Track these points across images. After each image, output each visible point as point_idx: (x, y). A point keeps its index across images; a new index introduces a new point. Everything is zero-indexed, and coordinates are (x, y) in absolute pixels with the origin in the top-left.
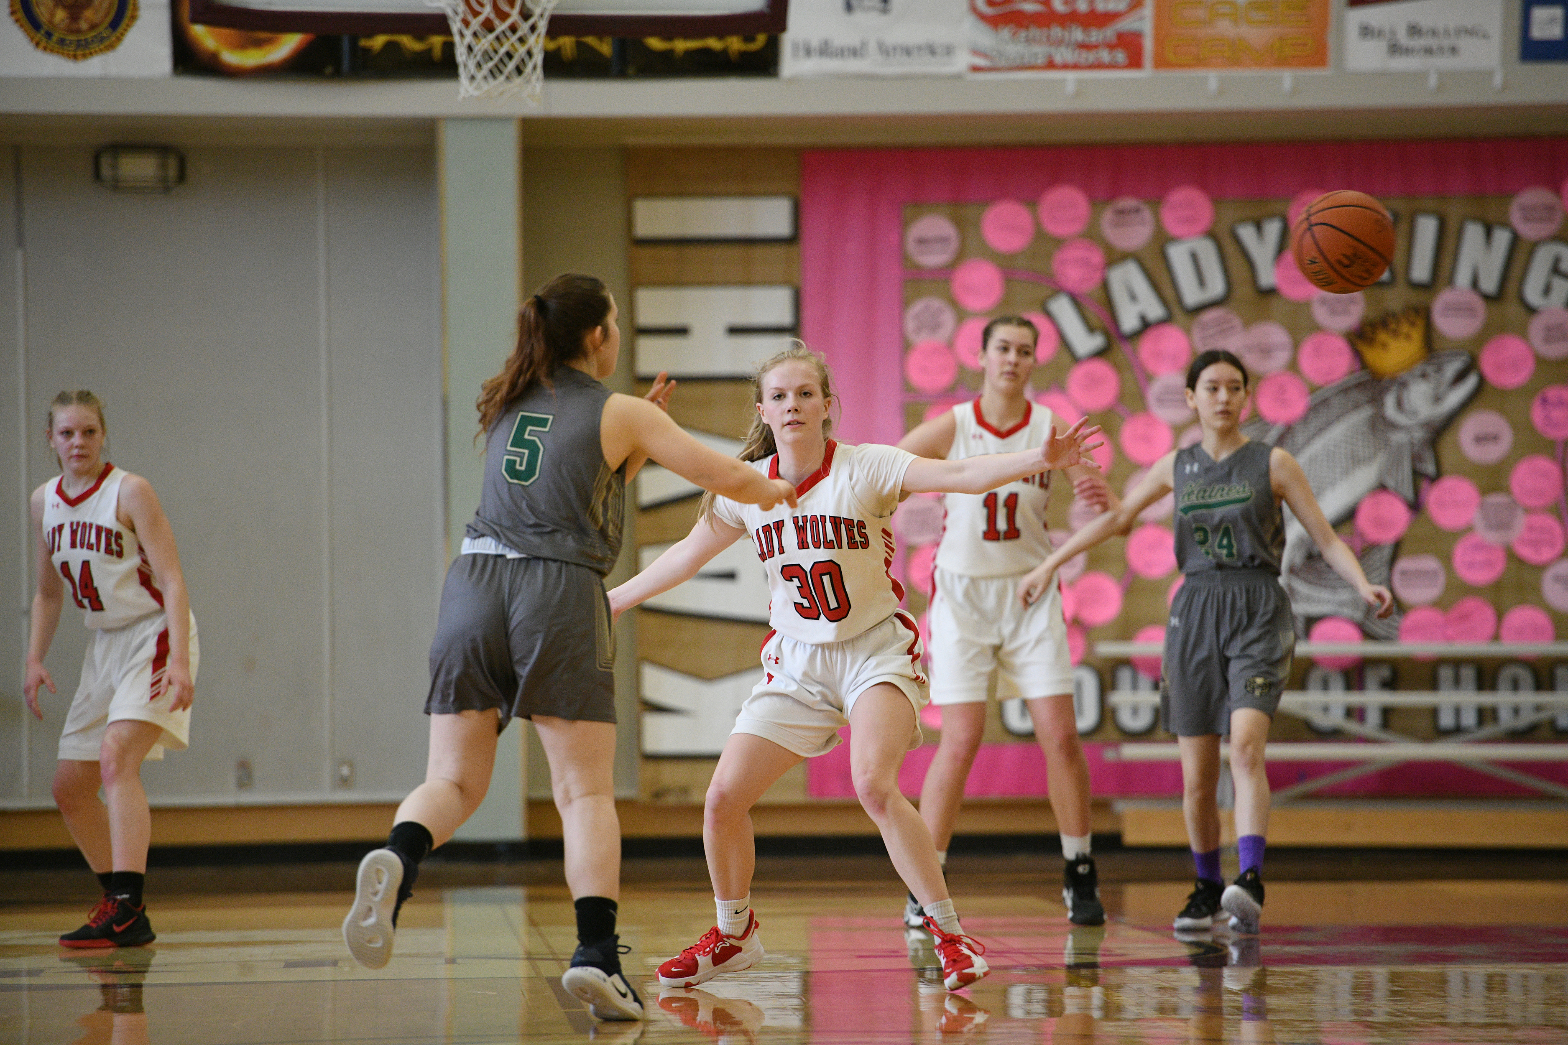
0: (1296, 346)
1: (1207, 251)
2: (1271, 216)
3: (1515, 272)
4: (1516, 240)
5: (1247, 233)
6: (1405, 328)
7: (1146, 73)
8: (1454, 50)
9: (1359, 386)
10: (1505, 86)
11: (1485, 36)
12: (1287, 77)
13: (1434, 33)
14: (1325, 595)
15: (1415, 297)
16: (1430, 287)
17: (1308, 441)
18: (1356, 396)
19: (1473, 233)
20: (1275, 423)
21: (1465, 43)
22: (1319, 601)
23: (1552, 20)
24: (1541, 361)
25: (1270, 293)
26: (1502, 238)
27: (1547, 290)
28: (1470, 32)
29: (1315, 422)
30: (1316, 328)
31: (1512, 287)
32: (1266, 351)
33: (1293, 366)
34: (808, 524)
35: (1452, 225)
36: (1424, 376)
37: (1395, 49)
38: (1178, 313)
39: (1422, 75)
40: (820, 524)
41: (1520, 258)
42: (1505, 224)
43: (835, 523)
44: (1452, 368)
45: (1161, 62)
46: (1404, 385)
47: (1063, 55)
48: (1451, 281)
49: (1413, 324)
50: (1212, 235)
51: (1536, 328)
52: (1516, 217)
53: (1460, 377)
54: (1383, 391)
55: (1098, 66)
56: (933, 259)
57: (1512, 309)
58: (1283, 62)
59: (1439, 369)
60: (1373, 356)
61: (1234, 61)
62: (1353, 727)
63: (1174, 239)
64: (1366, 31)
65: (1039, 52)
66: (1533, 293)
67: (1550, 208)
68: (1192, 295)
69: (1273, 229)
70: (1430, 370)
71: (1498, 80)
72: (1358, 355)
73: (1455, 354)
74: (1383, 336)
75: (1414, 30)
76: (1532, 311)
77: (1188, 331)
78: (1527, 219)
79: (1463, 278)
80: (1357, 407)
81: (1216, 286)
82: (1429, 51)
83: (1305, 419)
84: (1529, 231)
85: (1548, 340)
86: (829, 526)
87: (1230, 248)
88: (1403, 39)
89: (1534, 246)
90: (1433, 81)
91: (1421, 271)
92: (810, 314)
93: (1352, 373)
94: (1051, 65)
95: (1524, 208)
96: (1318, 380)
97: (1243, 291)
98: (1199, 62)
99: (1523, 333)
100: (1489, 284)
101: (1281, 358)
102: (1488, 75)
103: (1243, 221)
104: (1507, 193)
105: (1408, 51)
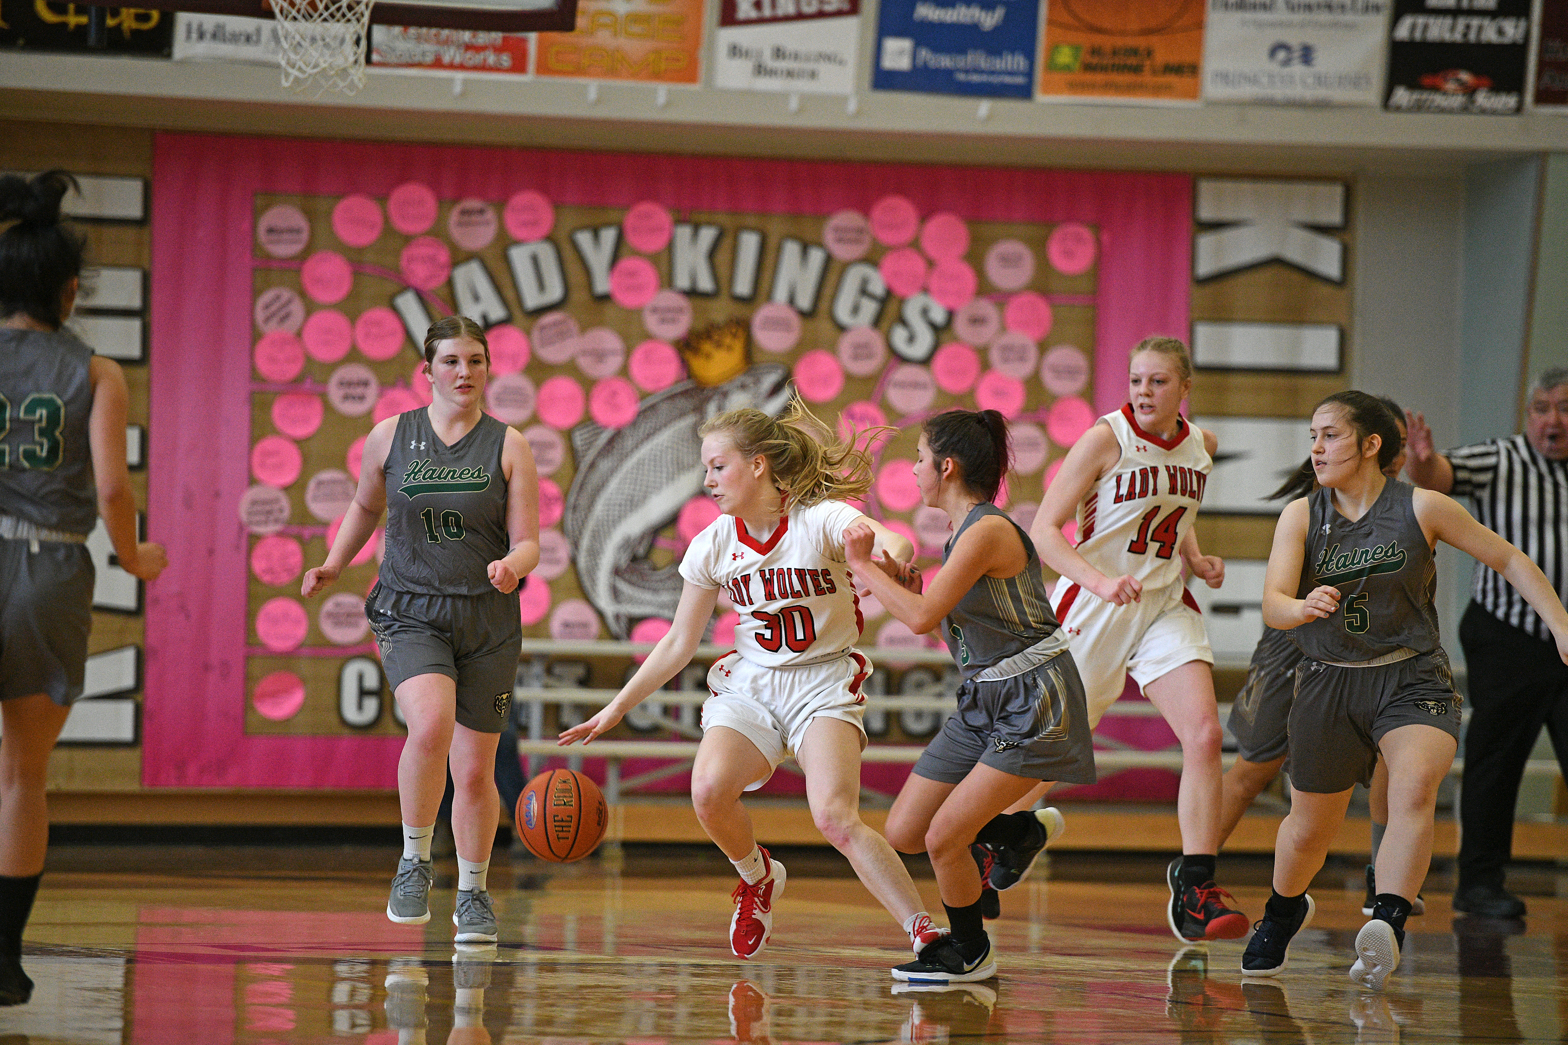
0: (628, 353)
1: (546, 253)
2: (608, 225)
3: (828, 292)
4: (829, 260)
5: (584, 239)
6: (728, 340)
7: (529, 77)
8: (813, 75)
9: (685, 393)
10: (858, 114)
11: (841, 62)
12: (662, 91)
13: (796, 57)
14: (647, 596)
15: (739, 311)
16: (749, 302)
17: (637, 447)
18: (682, 403)
19: (791, 250)
20: (605, 427)
21: (823, 68)
22: (642, 603)
23: (901, 53)
24: (849, 378)
25: (605, 298)
26: (816, 257)
27: (856, 310)
28: (828, 58)
29: (645, 427)
30: (648, 337)
31: (824, 305)
32: (600, 356)
33: (624, 371)
34: (775, 577)
35: (772, 242)
36: (743, 387)
37: (760, 70)
38: (518, 315)
39: (784, 96)
40: (786, 576)
41: (832, 278)
42: (820, 245)
43: (800, 574)
44: (769, 380)
45: (543, 69)
46: (725, 395)
47: (450, 55)
48: (769, 297)
49: (735, 336)
50: (549, 238)
51: (846, 344)
52: (829, 238)
53: (776, 389)
54: (708, 399)
55: (483, 68)
56: (284, 249)
57: (823, 326)
58: (657, 76)
59: (757, 382)
60: (698, 365)
61: (612, 72)
62: (668, 723)
63: (517, 242)
64: (735, 51)
65: (429, 50)
66: (843, 312)
67: (861, 231)
68: (532, 299)
69: (609, 236)
70: (749, 380)
71: (852, 106)
72: (685, 364)
73: (773, 367)
74: (707, 347)
75: (779, 53)
76: (842, 328)
77: (528, 333)
78: (840, 240)
79: (781, 294)
80: (682, 414)
81: (555, 292)
82: (790, 74)
83: (634, 424)
84: (842, 252)
85: (856, 357)
86: (794, 577)
87: (568, 253)
88: (769, 62)
89: (845, 266)
90: (794, 104)
91: (743, 286)
92: (157, 297)
93: (677, 382)
94: (438, 64)
95: (837, 229)
96: (649, 387)
97: (579, 296)
98: (579, 71)
99: (832, 349)
100: (804, 301)
101: (613, 363)
102: (842, 100)
103: (583, 228)
104: (822, 213)
105: (772, 73)
